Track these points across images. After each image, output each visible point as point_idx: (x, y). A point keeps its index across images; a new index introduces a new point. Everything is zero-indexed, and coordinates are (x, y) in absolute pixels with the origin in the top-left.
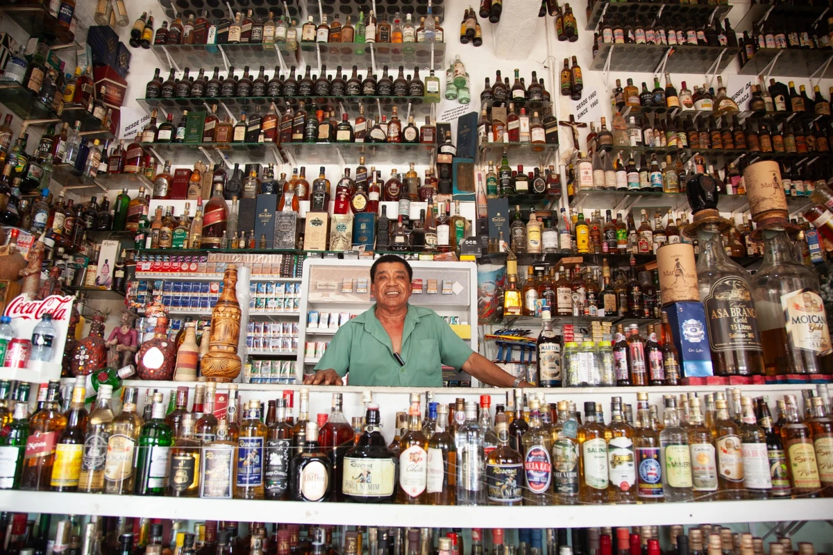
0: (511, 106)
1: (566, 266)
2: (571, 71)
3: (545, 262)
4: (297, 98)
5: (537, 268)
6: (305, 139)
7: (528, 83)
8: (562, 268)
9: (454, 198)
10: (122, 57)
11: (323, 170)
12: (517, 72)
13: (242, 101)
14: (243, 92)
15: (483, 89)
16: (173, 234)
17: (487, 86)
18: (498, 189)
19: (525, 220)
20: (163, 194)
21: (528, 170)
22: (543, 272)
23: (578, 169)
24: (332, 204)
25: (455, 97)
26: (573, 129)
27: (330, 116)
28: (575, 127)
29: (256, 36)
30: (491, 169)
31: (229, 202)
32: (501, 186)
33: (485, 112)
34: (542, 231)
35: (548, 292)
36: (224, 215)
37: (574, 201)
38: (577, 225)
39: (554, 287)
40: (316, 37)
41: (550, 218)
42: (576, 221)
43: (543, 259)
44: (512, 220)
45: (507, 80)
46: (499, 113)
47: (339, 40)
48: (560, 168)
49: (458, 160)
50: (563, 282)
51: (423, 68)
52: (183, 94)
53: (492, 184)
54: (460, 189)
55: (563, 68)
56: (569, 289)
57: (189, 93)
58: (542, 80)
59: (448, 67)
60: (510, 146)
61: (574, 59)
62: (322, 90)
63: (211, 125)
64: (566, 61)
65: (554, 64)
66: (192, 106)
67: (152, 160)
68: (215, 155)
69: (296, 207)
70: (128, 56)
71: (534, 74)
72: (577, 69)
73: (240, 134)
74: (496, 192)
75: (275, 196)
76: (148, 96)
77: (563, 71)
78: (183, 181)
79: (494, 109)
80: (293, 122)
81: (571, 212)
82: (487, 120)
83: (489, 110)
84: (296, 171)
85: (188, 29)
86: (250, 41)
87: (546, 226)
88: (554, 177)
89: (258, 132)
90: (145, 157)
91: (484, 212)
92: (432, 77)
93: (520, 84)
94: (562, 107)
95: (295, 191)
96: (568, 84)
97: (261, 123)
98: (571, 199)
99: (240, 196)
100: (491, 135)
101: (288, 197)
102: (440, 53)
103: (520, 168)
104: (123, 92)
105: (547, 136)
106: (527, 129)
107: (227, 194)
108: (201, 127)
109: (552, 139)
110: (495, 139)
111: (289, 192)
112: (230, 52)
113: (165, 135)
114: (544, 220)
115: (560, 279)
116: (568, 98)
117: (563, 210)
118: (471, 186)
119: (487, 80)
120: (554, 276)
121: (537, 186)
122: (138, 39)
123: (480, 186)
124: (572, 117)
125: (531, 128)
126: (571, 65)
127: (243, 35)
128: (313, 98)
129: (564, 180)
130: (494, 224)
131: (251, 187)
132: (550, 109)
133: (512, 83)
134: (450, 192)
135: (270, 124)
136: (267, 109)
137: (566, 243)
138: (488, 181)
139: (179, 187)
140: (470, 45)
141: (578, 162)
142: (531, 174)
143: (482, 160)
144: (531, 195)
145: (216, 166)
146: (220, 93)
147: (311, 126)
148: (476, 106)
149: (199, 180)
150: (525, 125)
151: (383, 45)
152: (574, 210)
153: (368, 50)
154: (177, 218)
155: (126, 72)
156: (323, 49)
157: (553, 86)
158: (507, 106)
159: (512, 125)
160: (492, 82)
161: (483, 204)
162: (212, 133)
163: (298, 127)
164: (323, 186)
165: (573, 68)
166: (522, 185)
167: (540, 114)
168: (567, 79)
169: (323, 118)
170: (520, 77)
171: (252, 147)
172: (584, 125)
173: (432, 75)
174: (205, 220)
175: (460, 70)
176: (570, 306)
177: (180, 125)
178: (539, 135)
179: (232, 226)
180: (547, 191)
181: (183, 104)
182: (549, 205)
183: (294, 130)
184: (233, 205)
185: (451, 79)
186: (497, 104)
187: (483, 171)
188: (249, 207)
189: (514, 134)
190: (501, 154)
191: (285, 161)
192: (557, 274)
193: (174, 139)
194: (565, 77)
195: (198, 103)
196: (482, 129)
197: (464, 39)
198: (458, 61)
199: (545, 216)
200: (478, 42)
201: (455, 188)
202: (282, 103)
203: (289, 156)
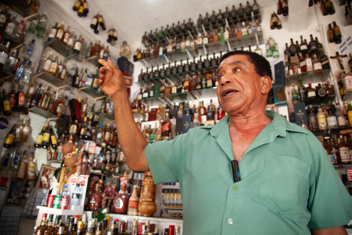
0: (300, 54)
1: (343, 135)
2: (333, 30)
3: (330, 134)
4: (197, 70)
5: (326, 138)
6: (202, 88)
7: (309, 41)
8: (341, 137)
9: (276, 106)
10: (130, 67)
11: (211, 101)
12: (301, 37)
13: (174, 76)
14: (174, 72)
15: (285, 48)
16: (150, 136)
17: (287, 47)
18: (299, 97)
19: (316, 112)
20: (147, 119)
21: (314, 85)
22: (329, 139)
23: (345, 80)
24: (216, 115)
25: (271, 56)
26: (339, 60)
27: (212, 76)
28: (340, 58)
29: (178, 48)
30: (294, 88)
31: (172, 120)
32: (300, 96)
33: (287, 60)
34: (326, 117)
35: (334, 150)
36: (170, 126)
37: (345, 98)
38: (348, 111)
39: (337, 148)
40: (203, 43)
41: (331, 109)
42: (347, 109)
43: (329, 132)
44: (308, 112)
45: (297, 42)
46: (295, 59)
47: (213, 41)
48: (333, 81)
49: (275, 87)
50: (343, 144)
51: (254, 45)
52: (151, 77)
53: (295, 95)
54: (278, 101)
55: (328, 29)
56: (347, 148)
57: (154, 77)
58: (316, 38)
59: (266, 42)
60: (302, 75)
61: (334, 23)
62: (207, 65)
63: (163, 88)
64: (330, 26)
65: (322, 28)
66: (155, 81)
67: (142, 106)
68: (166, 101)
69: (200, 119)
70: (133, 66)
71: (311, 36)
72: (336, 28)
73: (174, 90)
74: (297, 99)
75: (190, 115)
76: (139, 81)
77: (328, 31)
78: (154, 113)
79: (292, 58)
80: (196, 81)
81: (344, 104)
82: (288, 64)
83: (289, 59)
84: (200, 103)
85: (152, 51)
86: (176, 50)
87: (329, 113)
88: (330, 87)
89: (181, 88)
90: (140, 105)
91: (292, 110)
92: (258, 49)
93: (304, 43)
94: (330, 49)
95: (199, 112)
96: (332, 37)
97: (183, 84)
98: (342, 97)
99: (176, 117)
100: (291, 71)
101: (196, 115)
102: (260, 37)
103: (310, 85)
104: (131, 80)
105: (323, 66)
106: (311, 64)
107: (171, 117)
108: (159, 89)
109: (327, 67)
110: (294, 72)
111: (197, 113)
112: (169, 56)
113: (146, 95)
114: (327, 111)
115: (340, 142)
116: (333, 44)
117: (338, 104)
118: (284, 98)
119: (286, 44)
120: (337, 141)
121: (320, 93)
122: (136, 59)
123: (289, 97)
124: (337, 53)
125: (313, 64)
126: (332, 26)
127: (173, 48)
128: (204, 69)
129: (337, 87)
130: (298, 116)
131: (180, 112)
132: (323, 52)
133: (300, 43)
134: (273, 102)
135: (186, 84)
136: (185, 77)
137: (342, 121)
138: (293, 94)
139: (153, 116)
140: (276, 30)
141: (344, 76)
142: (316, 87)
143: (289, 84)
144: (318, 99)
145: (167, 105)
146: (165, 74)
147: (204, 82)
148: (282, 58)
149: (160, 112)
150: (309, 62)
151: (233, 39)
152: (346, 102)
153: (226, 43)
154: (152, 129)
155: (132, 72)
156: (207, 47)
157: (323, 39)
158: (298, 55)
159: (302, 64)
160: (289, 45)
161: (292, 106)
162: (163, 92)
163: (198, 83)
164: (212, 108)
165: (334, 28)
166: (311, 94)
167: (318, 55)
168: (331, 34)
169: (209, 77)
170: (304, 39)
171: (180, 95)
172: (346, 56)
173: (257, 48)
174: (162, 129)
175: (272, 42)
176: (349, 158)
177: (151, 90)
178: (318, 66)
179: (173, 131)
180: (327, 95)
181: (152, 81)
182: (330, 102)
183: (196, 85)
184: (173, 121)
185: (268, 48)
186: (293, 55)
187: (289, 90)
188: (180, 121)
189: (304, 68)
190: (299, 79)
191: (195, 98)
192: (339, 140)
193: (149, 96)
194: (330, 33)
195: (157, 80)
196: (286, 69)
197: (273, 27)
198: (270, 39)
199: (328, 108)
200: (279, 27)
201: (275, 100)
202: (191, 74)
203: (196, 96)
